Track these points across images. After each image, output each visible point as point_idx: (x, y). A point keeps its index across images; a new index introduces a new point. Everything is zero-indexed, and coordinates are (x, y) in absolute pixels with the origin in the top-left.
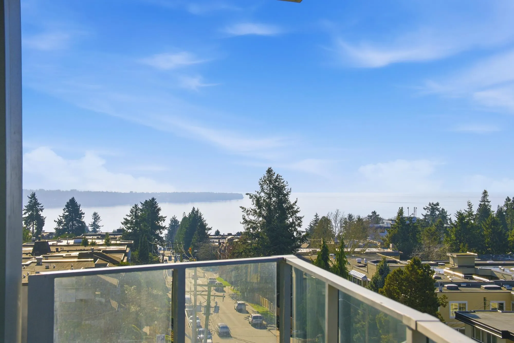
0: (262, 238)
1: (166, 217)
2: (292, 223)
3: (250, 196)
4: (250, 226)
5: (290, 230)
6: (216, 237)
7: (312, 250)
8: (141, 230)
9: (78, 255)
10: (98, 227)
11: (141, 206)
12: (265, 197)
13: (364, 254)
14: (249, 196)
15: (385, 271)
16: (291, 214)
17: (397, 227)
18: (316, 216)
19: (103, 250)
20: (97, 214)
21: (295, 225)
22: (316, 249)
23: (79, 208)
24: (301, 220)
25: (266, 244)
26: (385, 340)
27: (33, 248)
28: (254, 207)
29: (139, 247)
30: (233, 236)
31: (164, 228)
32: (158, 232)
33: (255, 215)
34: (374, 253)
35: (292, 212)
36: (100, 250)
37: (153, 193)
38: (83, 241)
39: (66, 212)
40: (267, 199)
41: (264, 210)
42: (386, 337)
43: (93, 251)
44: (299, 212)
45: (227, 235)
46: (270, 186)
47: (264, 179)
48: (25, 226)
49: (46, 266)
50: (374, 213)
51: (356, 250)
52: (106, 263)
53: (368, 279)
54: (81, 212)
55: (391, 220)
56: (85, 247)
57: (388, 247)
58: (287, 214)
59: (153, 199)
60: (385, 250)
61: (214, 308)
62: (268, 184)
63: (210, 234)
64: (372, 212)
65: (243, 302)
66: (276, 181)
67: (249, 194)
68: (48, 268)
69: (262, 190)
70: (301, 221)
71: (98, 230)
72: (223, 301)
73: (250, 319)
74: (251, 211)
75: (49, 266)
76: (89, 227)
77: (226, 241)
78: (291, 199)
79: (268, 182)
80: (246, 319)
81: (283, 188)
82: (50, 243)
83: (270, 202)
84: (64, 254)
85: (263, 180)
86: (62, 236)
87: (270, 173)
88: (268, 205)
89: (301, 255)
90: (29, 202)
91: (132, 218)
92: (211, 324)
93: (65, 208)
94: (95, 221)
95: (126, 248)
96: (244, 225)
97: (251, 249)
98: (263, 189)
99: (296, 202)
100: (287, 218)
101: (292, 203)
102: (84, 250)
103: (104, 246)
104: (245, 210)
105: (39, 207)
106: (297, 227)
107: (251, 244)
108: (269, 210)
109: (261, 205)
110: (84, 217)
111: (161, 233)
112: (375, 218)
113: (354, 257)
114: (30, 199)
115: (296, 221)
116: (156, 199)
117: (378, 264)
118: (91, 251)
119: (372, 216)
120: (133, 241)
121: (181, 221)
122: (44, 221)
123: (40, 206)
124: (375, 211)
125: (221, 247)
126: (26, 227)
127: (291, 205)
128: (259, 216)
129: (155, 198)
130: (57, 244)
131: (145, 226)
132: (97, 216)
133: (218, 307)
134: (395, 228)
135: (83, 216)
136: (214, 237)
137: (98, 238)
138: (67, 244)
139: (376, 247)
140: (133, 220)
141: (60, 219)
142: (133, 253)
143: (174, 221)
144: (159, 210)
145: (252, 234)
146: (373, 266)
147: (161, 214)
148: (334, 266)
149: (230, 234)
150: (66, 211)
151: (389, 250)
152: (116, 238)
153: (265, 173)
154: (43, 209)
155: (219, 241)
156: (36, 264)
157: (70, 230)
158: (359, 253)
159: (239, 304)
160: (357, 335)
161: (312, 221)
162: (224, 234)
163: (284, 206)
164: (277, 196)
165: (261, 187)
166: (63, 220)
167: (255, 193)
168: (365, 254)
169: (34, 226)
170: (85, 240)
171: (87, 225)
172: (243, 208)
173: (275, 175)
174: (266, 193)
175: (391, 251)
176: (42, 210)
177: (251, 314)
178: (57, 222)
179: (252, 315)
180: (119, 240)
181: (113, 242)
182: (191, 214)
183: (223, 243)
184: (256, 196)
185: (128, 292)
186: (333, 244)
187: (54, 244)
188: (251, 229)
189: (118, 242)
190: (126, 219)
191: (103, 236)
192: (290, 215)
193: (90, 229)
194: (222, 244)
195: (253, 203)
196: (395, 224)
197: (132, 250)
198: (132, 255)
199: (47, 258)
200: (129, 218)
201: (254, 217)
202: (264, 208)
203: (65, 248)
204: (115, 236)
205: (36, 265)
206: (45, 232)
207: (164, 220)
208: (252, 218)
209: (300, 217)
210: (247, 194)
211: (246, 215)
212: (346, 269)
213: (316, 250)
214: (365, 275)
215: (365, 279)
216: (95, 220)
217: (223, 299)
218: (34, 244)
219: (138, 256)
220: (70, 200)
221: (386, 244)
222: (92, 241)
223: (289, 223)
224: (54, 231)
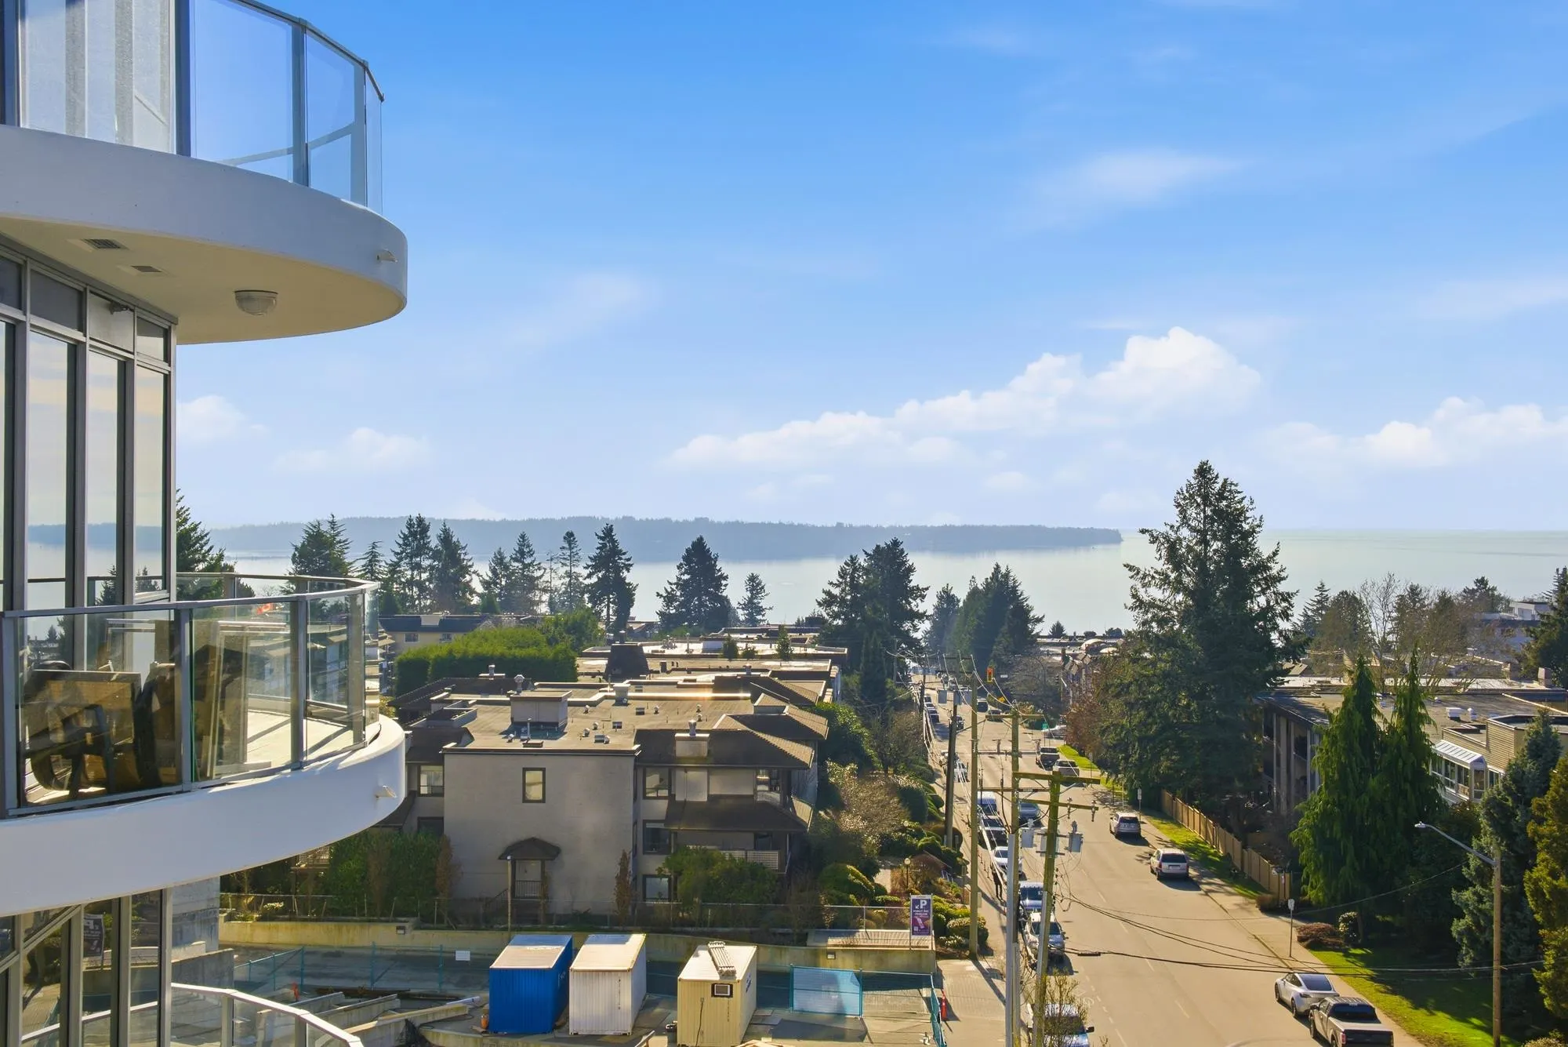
0: (1185, 648)
1: (927, 589)
2: (1266, 608)
3: (1152, 536)
4: (1150, 615)
5: (1260, 627)
6: (1056, 640)
7: (1319, 682)
8: (864, 619)
9: (713, 681)
10: (760, 610)
11: (865, 560)
12: (1190, 539)
13: (1464, 694)
14: (1147, 536)
15: (1547, 749)
16: (1264, 586)
17: (1557, 623)
18: (1321, 588)
19: (774, 669)
20: (757, 577)
21: (1274, 615)
22: (1328, 679)
23: (715, 562)
24: (1289, 602)
25: (1194, 662)
26: (1553, 943)
27: (607, 661)
28: (1161, 565)
29: (862, 665)
30: (1099, 640)
31: (921, 616)
32: (907, 625)
33: (1166, 587)
34: (1495, 694)
35: (1265, 579)
36: (767, 671)
37: (893, 529)
38: (725, 645)
39: (683, 574)
40: (1196, 544)
41: (1189, 575)
42: (1556, 933)
43: (749, 674)
44: (1284, 579)
45: (1083, 637)
46: (1205, 509)
47: (1187, 492)
48: (590, 605)
49: (637, 709)
50: (1482, 582)
51: (1445, 683)
52: (783, 704)
53: (1489, 766)
54: (720, 573)
55: (1531, 602)
56: (730, 660)
57: (1532, 676)
58: (1253, 584)
59: (896, 543)
60: (1523, 684)
61: (1068, 839)
62: (1198, 505)
63: (1037, 633)
64: (1477, 580)
65: (1133, 815)
66: (1221, 496)
67: (1147, 531)
68: (643, 713)
69: (1182, 520)
70: (1291, 605)
71: (759, 617)
72: (1093, 821)
73: (1155, 862)
74: (1153, 577)
75: (644, 709)
76: (738, 610)
77: (1081, 651)
78: (1263, 545)
79: (1199, 500)
80: (1141, 860)
81: (1240, 514)
82: (647, 650)
83: (1206, 553)
84: (679, 678)
85: (1187, 495)
86: (675, 632)
87: (1204, 477)
88: (1201, 561)
89: (1291, 693)
90: (598, 548)
91: (843, 590)
92: (1059, 879)
93: (681, 564)
94: (753, 597)
95: (829, 667)
96: (1135, 613)
97: (1154, 675)
98: (1185, 517)
99: (1275, 554)
100: (1251, 597)
101: (1265, 557)
102: (728, 669)
103: (775, 661)
104: (1138, 573)
105: (623, 561)
106: (1279, 621)
107: (1153, 663)
108: (1203, 573)
109: (1180, 562)
110: (726, 585)
111: (916, 630)
112: (1484, 595)
113: (1440, 702)
114: (601, 542)
115: (1277, 603)
116: (901, 543)
117: (1520, 726)
118: (745, 673)
119: (1477, 591)
120: (846, 649)
121: (965, 597)
122: (634, 594)
123: (623, 557)
124: (1483, 578)
125: (1070, 669)
126: (593, 607)
127: (1262, 559)
128: (1177, 591)
129: (900, 540)
130: (664, 652)
131: (875, 610)
132: (758, 584)
133: (1080, 836)
134: (1553, 625)
135: (724, 582)
136: (1049, 640)
137: (760, 640)
138: (686, 653)
139: (1496, 674)
140: (846, 596)
141: (669, 590)
142: (847, 679)
143: (947, 597)
144: (911, 570)
145: (1157, 636)
146: (1507, 732)
147: (915, 580)
148: (1391, 727)
149: (1090, 635)
150: (683, 570)
151: (1536, 686)
152: (805, 640)
153: (1189, 476)
154: (631, 565)
155: (1064, 651)
156: (614, 701)
157: (694, 619)
158: (1450, 691)
159: (1123, 820)
160: (1463, 922)
161: (1311, 602)
162: (1075, 633)
163: (1244, 562)
164: (1225, 539)
165: (1181, 514)
166: (678, 594)
167: (1164, 529)
168: (1467, 694)
169: (611, 605)
170: (729, 644)
171: (734, 604)
172: (1131, 568)
173: (1218, 480)
174: (1193, 529)
175: (1543, 688)
176: (628, 567)
177: (1154, 848)
178: (662, 599)
179: (1158, 852)
180: (812, 645)
181: (797, 650)
182: (989, 580)
183: (1075, 656)
184: (1167, 538)
185: (836, 780)
186: (1379, 665)
187: (657, 651)
188: (1154, 624)
189: (810, 651)
190: (828, 593)
191: (774, 634)
192: (1259, 589)
193: (742, 615)
194: (1071, 659)
195: (1160, 555)
196: (1552, 613)
197: (844, 671)
198: (845, 684)
199: (639, 686)
200: (836, 591)
201: (1161, 591)
202: (1188, 568)
203: (683, 664)
204: (800, 635)
205: (613, 705)
206: (636, 620)
207: (924, 597)
208: (1156, 593)
209: (1288, 594)
210: (1143, 531)
211: (1139, 586)
212: (1423, 736)
213: (1329, 682)
214: (1479, 755)
215: (1480, 767)
216: (752, 593)
217: (1093, 816)
218: (609, 651)
219: (860, 686)
220: (694, 544)
221: (1525, 668)
222: (747, 648)
223: (1256, 608)
224: (656, 619)
